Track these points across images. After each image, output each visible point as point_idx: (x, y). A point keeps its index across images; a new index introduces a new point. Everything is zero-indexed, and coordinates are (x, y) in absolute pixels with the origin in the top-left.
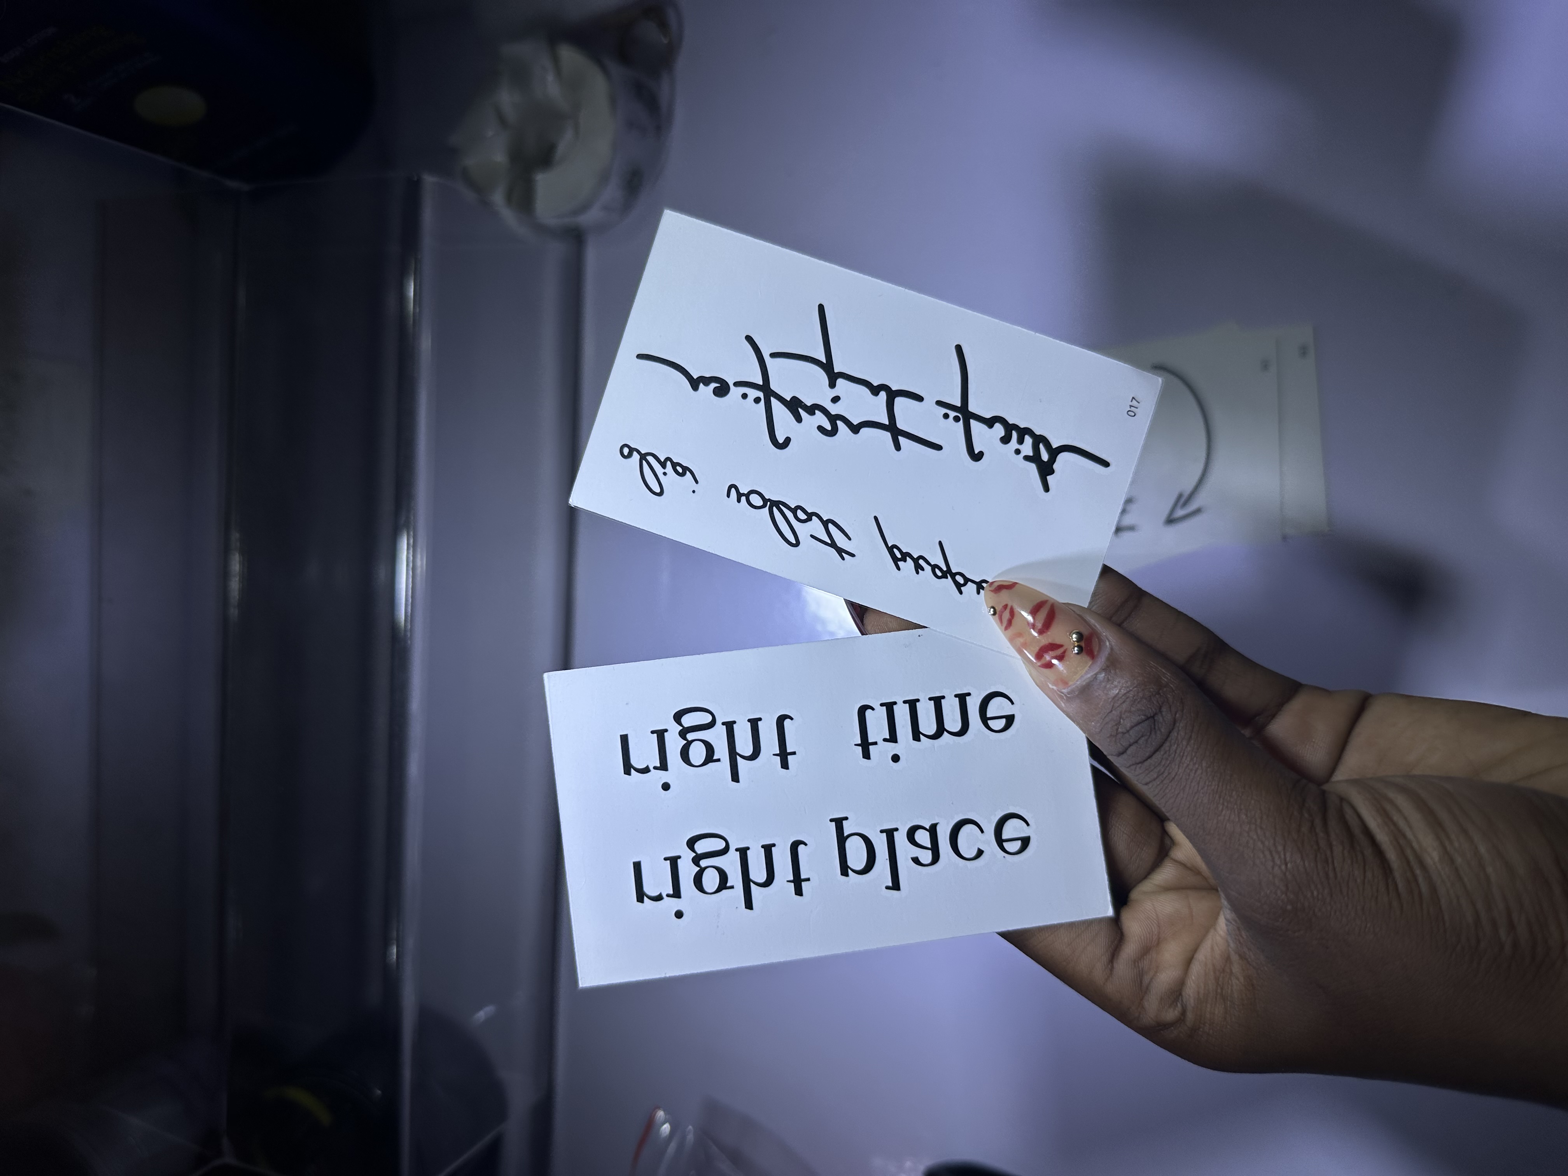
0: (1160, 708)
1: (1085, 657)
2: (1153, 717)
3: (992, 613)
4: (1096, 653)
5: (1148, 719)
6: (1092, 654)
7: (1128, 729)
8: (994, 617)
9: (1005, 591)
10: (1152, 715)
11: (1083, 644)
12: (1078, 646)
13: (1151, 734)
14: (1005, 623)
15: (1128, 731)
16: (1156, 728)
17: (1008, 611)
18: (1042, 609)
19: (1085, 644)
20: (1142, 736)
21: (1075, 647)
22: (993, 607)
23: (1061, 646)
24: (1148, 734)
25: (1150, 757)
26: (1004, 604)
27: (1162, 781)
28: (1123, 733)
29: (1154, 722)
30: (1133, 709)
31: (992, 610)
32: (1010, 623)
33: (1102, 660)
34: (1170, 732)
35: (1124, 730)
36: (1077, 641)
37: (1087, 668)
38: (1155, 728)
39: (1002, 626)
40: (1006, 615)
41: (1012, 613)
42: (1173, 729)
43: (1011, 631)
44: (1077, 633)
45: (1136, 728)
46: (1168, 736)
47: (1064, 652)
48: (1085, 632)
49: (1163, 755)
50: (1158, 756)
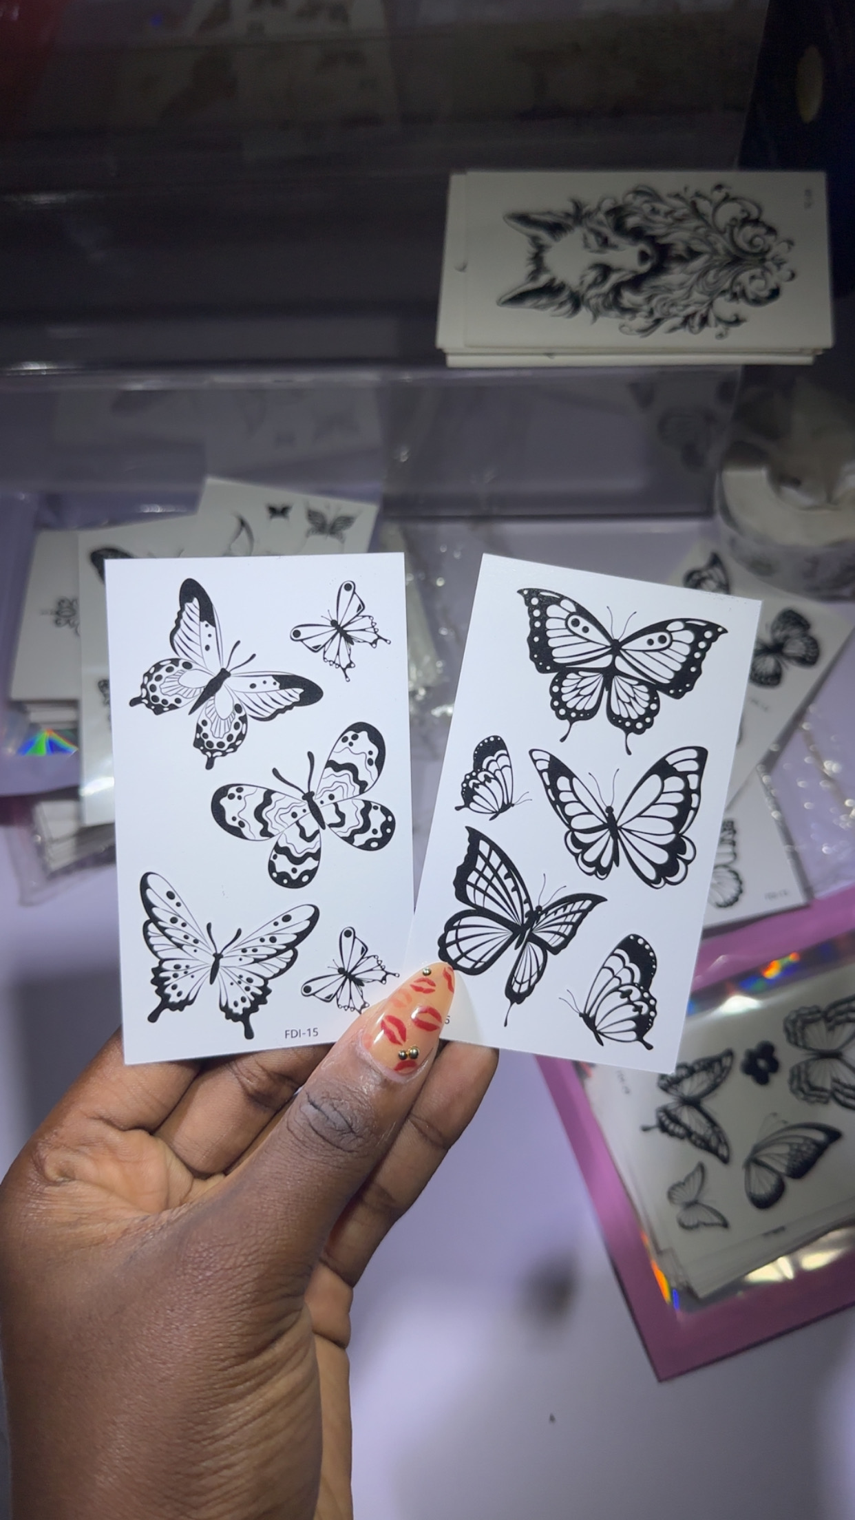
0: (361, 1137)
1: (397, 1061)
3: (425, 972)
4: (400, 1071)
5: (350, 1126)
6: (399, 1068)
7: (338, 1109)
8: (421, 972)
9: (446, 982)
11: (408, 1059)
12: (406, 1056)
13: (338, 1131)
15: (335, 1109)
16: (344, 1135)
18: (435, 1019)
19: (407, 1061)
21: (405, 1052)
22: (430, 973)
24: (337, 1128)
25: (317, 1132)
26: (436, 983)
27: (297, 1145)
29: (346, 1132)
31: (428, 972)
32: (418, 989)
33: (396, 1078)
34: (342, 1148)
35: (335, 1106)
36: (410, 1054)
37: (386, 1065)
38: (342, 1134)
39: (415, 982)
41: (429, 991)
43: (411, 989)
44: (417, 1054)
45: (339, 1117)
46: (338, 1147)
47: (399, 1043)
48: (418, 1061)
49: (321, 1145)
50: (320, 1140)
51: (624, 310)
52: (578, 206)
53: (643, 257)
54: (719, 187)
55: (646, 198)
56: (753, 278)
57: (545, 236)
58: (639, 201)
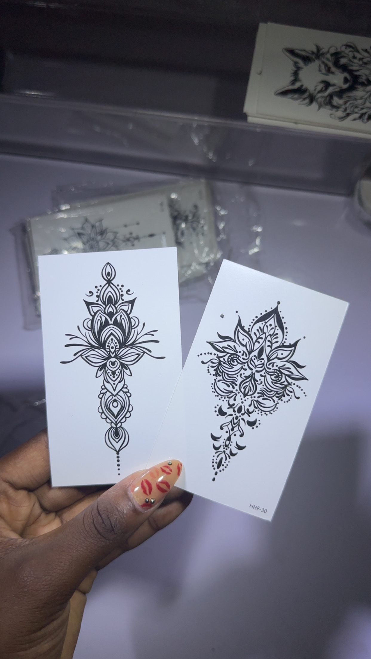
0: (116, 534)
1: (143, 503)
2: (113, 530)
6: (143, 506)
8: (167, 463)
9: (177, 470)
10: (114, 530)
12: (148, 501)
14: (165, 469)
15: (108, 518)
17: (169, 472)
19: (148, 504)
20: (105, 525)
22: (171, 464)
23: (150, 493)
24: (106, 528)
26: (172, 470)
28: (108, 516)
29: (110, 531)
30: (117, 522)
32: (163, 471)
33: (141, 510)
34: (105, 538)
35: (109, 516)
36: (150, 501)
37: (138, 502)
40: (167, 470)
41: (168, 473)
42: (106, 539)
43: (160, 469)
44: (154, 502)
45: (109, 522)
47: (147, 495)
48: (153, 505)
51: (333, 107)
52: (318, 49)
53: (346, 80)
57: (301, 62)
58: (348, 50)
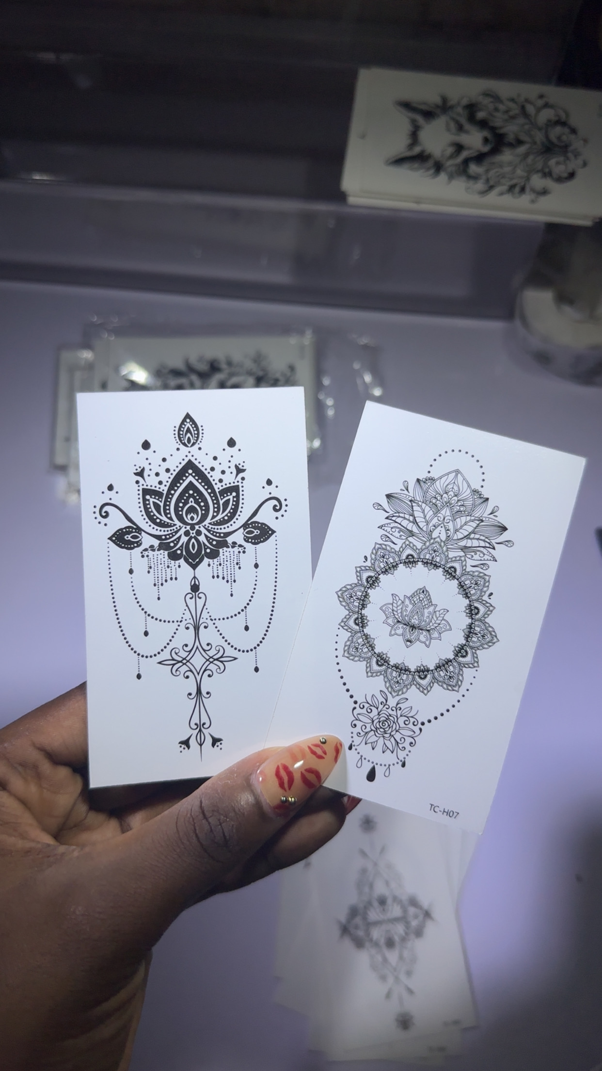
1: (277, 802)
2: (226, 845)
8: (319, 740)
9: (334, 754)
12: (286, 801)
14: (315, 749)
15: (220, 824)
17: (322, 754)
20: (215, 836)
21: (286, 798)
22: (325, 742)
23: (290, 786)
28: (219, 820)
30: (234, 831)
32: (312, 751)
34: (213, 858)
37: (268, 801)
39: (311, 743)
43: (307, 748)
51: (470, 177)
52: (445, 100)
53: (486, 140)
54: (541, 96)
55: (491, 100)
56: (558, 163)
57: (420, 119)
58: (486, 101)
